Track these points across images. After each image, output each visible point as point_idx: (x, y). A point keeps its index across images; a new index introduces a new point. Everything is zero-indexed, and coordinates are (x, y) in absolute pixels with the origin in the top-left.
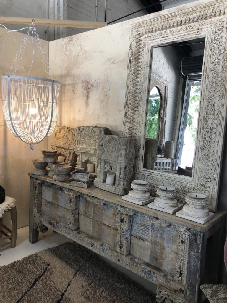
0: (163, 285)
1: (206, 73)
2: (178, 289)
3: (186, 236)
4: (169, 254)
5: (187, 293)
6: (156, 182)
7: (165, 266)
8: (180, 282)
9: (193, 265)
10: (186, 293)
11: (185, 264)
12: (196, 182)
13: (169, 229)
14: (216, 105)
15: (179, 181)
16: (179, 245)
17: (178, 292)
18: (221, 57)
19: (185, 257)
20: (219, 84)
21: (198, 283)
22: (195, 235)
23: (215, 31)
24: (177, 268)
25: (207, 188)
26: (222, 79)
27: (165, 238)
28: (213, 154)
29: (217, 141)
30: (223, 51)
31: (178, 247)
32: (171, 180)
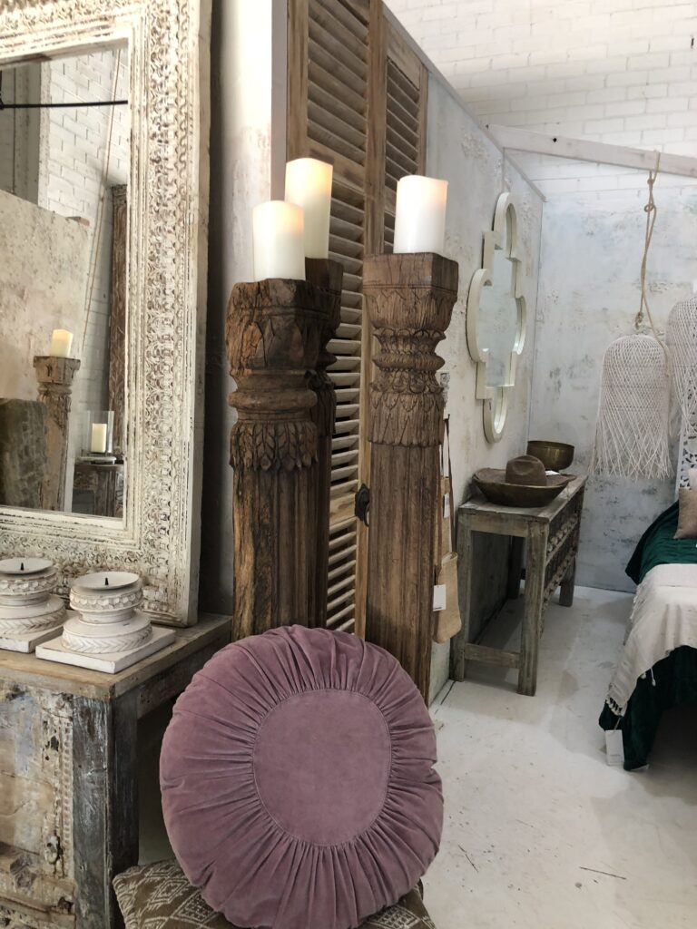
0: (13, 899)
1: (138, 169)
2: (56, 903)
3: (63, 720)
4: (30, 789)
5: (81, 906)
6: (21, 546)
7: (22, 833)
8: (60, 878)
9: (88, 815)
10: (79, 911)
11: (67, 816)
12: (136, 535)
13: (22, 706)
14: (168, 276)
15: (88, 536)
16: (45, 756)
17: (56, 912)
18: (170, 117)
19: (66, 794)
20: (171, 207)
21: (107, 870)
22: (87, 713)
23: (151, 27)
24: (47, 832)
25: (162, 551)
26: (179, 190)
27: (13, 738)
28: (170, 437)
29: (179, 396)
30: (173, 95)
31: (43, 762)
32: (64, 534)
